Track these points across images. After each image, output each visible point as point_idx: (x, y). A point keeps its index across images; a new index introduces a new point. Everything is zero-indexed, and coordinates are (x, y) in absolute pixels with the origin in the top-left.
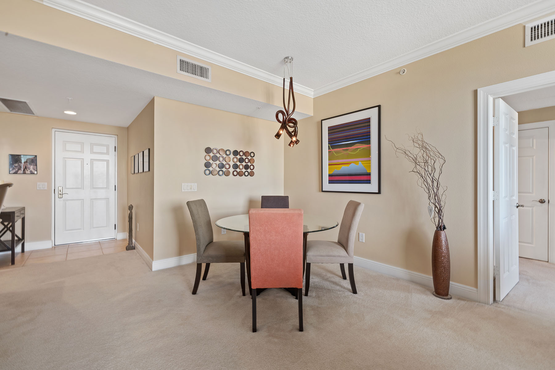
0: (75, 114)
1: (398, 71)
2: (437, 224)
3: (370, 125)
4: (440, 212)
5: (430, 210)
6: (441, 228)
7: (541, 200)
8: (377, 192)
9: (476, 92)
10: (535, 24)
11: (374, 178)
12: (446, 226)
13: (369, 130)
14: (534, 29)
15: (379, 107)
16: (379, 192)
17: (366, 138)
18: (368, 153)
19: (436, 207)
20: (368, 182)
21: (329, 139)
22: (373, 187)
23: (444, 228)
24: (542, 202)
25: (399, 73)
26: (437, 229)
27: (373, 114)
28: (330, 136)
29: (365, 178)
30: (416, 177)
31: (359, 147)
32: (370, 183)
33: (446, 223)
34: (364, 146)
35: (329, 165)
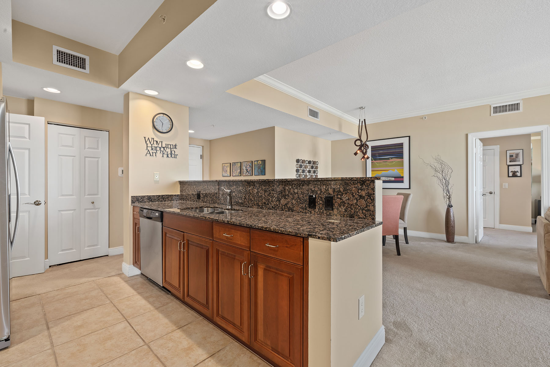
0: (194, 132)
1: (422, 117)
2: (448, 204)
3: (403, 147)
4: (449, 198)
5: (444, 197)
6: (450, 206)
7: (490, 192)
8: (408, 188)
9: (467, 135)
10: (495, 106)
11: (406, 179)
12: (453, 205)
13: (402, 150)
14: (495, 108)
15: (409, 137)
16: (410, 188)
17: (400, 155)
18: (402, 165)
19: (447, 195)
20: (402, 182)
21: (371, 154)
22: (405, 185)
23: (452, 206)
24: (491, 193)
25: (422, 118)
26: (448, 207)
27: (405, 141)
28: (373, 152)
29: (399, 179)
30: (436, 179)
31: (395, 160)
32: (403, 183)
33: (452, 203)
34: (399, 160)
35: (372, 171)
